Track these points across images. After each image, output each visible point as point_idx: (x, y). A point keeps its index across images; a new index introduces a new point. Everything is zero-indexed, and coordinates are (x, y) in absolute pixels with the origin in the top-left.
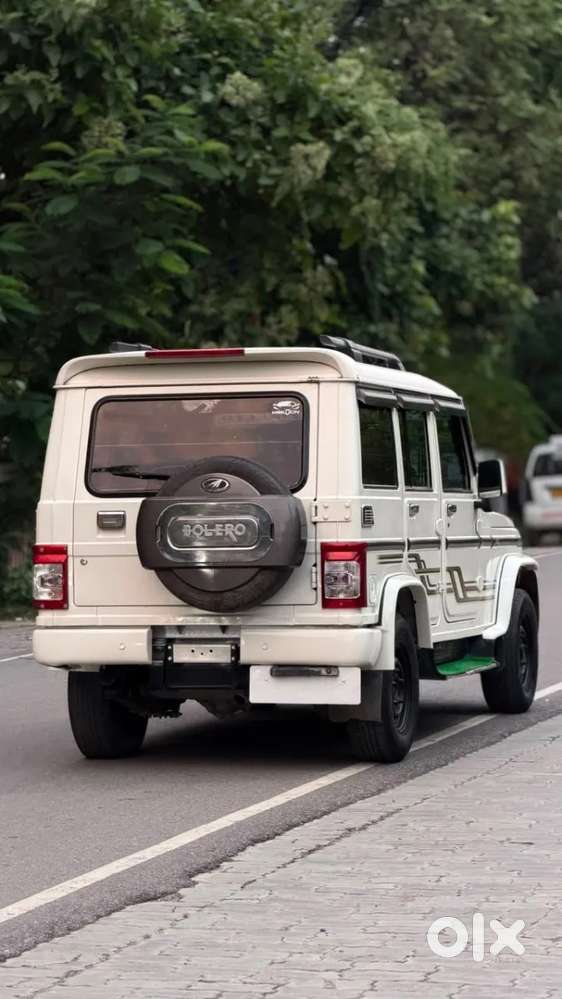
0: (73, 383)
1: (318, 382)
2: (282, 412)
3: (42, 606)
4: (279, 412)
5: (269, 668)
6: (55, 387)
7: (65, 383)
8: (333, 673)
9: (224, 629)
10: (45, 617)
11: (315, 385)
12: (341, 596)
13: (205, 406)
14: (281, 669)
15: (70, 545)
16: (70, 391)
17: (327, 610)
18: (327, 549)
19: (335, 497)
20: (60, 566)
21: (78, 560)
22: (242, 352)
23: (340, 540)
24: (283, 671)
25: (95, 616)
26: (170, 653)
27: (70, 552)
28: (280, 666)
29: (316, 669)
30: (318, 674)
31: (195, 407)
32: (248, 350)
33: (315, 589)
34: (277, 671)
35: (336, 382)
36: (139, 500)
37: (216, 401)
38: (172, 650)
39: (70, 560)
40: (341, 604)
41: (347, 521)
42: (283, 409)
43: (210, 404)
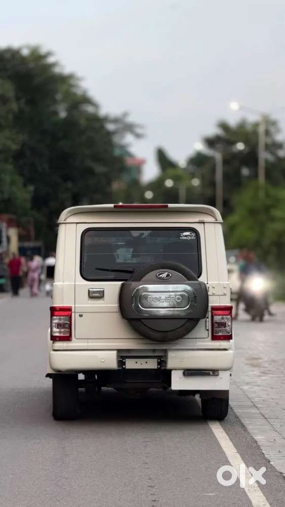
0: (69, 220)
1: (204, 223)
2: (186, 238)
3: (58, 339)
4: (184, 238)
5: (182, 371)
6: (59, 222)
7: (65, 221)
8: (216, 374)
9: (154, 350)
10: (59, 345)
11: (203, 224)
12: (220, 334)
13: (143, 234)
14: (189, 372)
15: (73, 306)
16: (68, 225)
17: (214, 341)
18: (214, 309)
19: (218, 282)
20: (67, 318)
21: (77, 315)
22: (167, 206)
23: (222, 305)
24: (190, 373)
25: (87, 344)
26: (124, 364)
27: (73, 310)
28: (188, 370)
29: (207, 372)
30: (209, 375)
31: (138, 235)
32: (170, 205)
33: (208, 330)
34: (188, 373)
35: (213, 223)
36: (120, 283)
37: (149, 232)
38: (125, 362)
39: (73, 315)
40: (222, 338)
41: (225, 295)
42: (186, 236)
43: (146, 233)
